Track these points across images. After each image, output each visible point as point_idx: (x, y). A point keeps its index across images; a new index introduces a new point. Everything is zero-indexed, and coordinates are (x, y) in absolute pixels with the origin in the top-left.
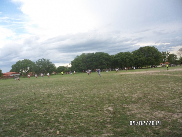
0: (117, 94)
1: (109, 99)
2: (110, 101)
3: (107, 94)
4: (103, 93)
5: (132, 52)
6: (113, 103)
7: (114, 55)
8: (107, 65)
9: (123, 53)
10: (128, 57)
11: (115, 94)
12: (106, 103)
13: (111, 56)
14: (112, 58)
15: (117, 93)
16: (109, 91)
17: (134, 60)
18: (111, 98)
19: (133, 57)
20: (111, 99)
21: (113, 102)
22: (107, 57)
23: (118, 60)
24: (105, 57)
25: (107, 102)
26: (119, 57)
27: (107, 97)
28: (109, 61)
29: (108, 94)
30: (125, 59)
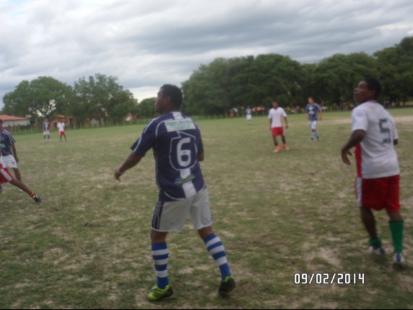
0: (342, 195)
1: (316, 215)
2: (321, 221)
3: (305, 194)
4: (292, 190)
5: (376, 54)
6: (336, 233)
7: (314, 65)
8: (294, 93)
9: (343, 56)
10: (358, 71)
11: (333, 194)
12: (309, 232)
13: (304, 66)
14: (310, 71)
15: (339, 189)
16: (310, 181)
17: (382, 78)
18: (321, 209)
19: (379, 69)
20: (324, 215)
21: (334, 225)
22: (292, 69)
23: (330, 77)
24: (286, 69)
25: (310, 225)
26: (331, 68)
27: (308, 204)
28: (300, 82)
29: (308, 194)
30: (352, 75)
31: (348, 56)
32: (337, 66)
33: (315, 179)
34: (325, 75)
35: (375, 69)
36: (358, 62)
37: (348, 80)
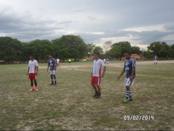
0: (36, 100)
1: (24, 111)
2: (26, 113)
3: (20, 101)
4: (14, 100)
5: (52, 41)
6: (33, 118)
7: (27, 43)
8: (18, 55)
9: (40, 40)
10: (46, 47)
11: (32, 100)
12: (20, 119)
13: (24, 43)
14: (25, 46)
15: (35, 98)
16: (23, 95)
17: (55, 50)
18: (27, 107)
19: (54, 47)
20: (28, 110)
21: (32, 115)
22: (17, 44)
23: (34, 49)
24: (14, 44)
25: (21, 116)
26: (34, 45)
27: (21, 106)
28: (20, 50)
29: (21, 101)
30: (43, 48)
31: (42, 41)
32: (37, 44)
33: (25, 94)
34: (32, 48)
35: (52, 47)
36: (45, 44)
37: (42, 50)
